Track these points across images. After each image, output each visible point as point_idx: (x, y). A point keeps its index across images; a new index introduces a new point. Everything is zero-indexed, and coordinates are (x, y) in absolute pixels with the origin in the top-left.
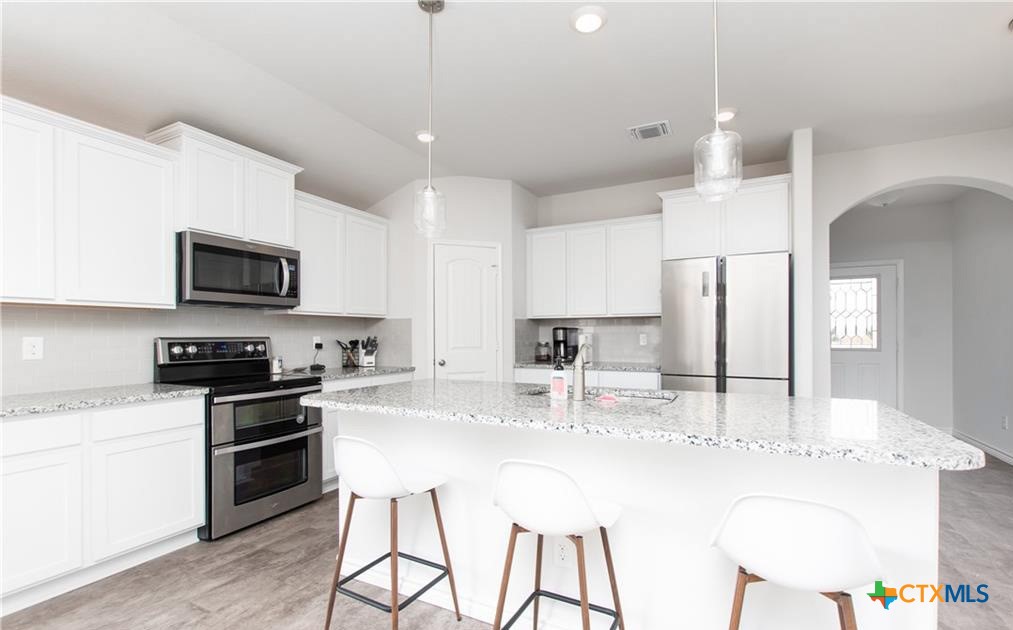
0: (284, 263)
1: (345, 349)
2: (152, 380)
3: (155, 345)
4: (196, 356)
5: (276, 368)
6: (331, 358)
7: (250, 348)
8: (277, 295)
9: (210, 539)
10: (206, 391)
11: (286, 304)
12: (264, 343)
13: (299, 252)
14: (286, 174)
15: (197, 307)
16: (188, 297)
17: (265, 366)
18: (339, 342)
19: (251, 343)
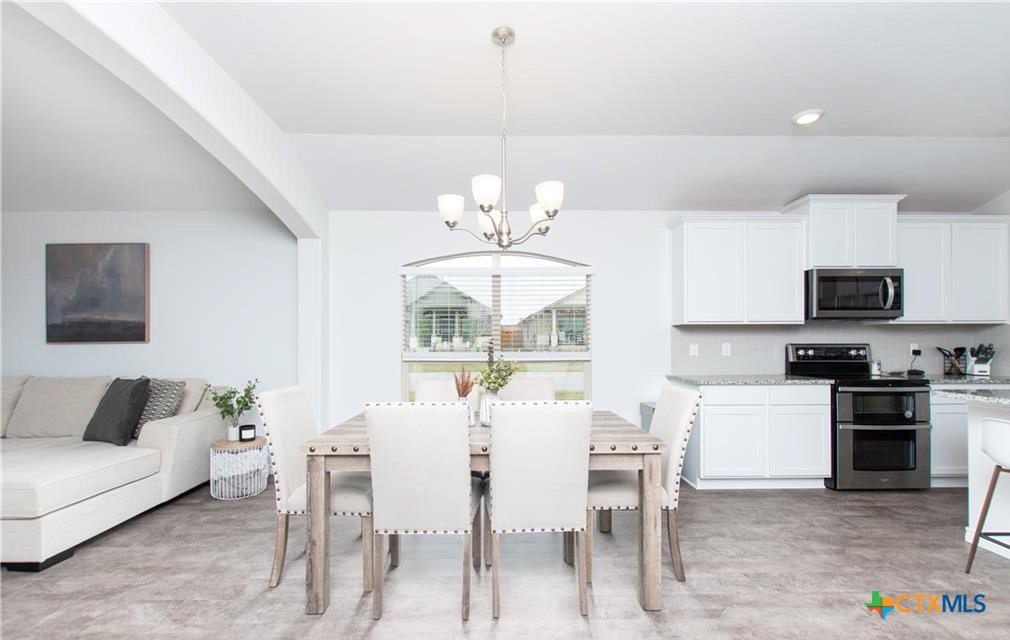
0: (889, 280)
1: (947, 355)
2: (784, 372)
3: (787, 349)
4: (814, 357)
5: (875, 370)
6: (931, 365)
7: (853, 353)
8: (882, 309)
9: (835, 489)
10: (833, 382)
11: (890, 316)
12: (864, 349)
13: (902, 270)
14: (890, 203)
15: (821, 321)
16: (815, 315)
17: (866, 368)
18: (939, 349)
19: (854, 348)
